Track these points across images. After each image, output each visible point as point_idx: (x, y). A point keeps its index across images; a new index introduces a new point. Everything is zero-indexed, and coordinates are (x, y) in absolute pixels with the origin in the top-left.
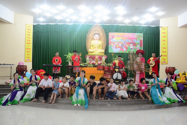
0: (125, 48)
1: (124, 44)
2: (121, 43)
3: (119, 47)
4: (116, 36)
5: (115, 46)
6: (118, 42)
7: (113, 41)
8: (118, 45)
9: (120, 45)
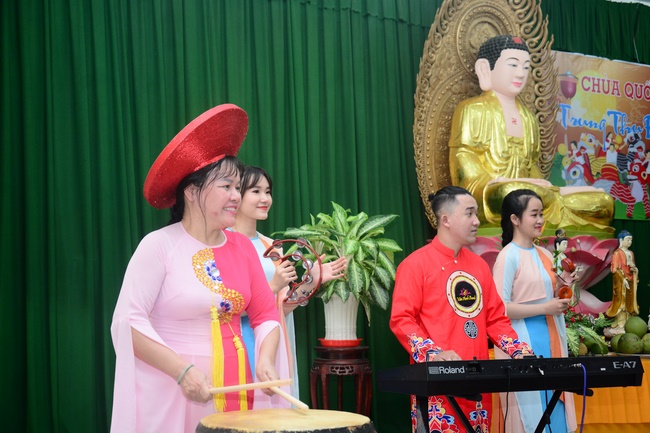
0: (643, 182)
1: (633, 150)
2: (618, 140)
3: (608, 173)
4: (587, 84)
5: (581, 160)
6: (597, 135)
7: (569, 123)
8: (601, 153)
9: (612, 158)
